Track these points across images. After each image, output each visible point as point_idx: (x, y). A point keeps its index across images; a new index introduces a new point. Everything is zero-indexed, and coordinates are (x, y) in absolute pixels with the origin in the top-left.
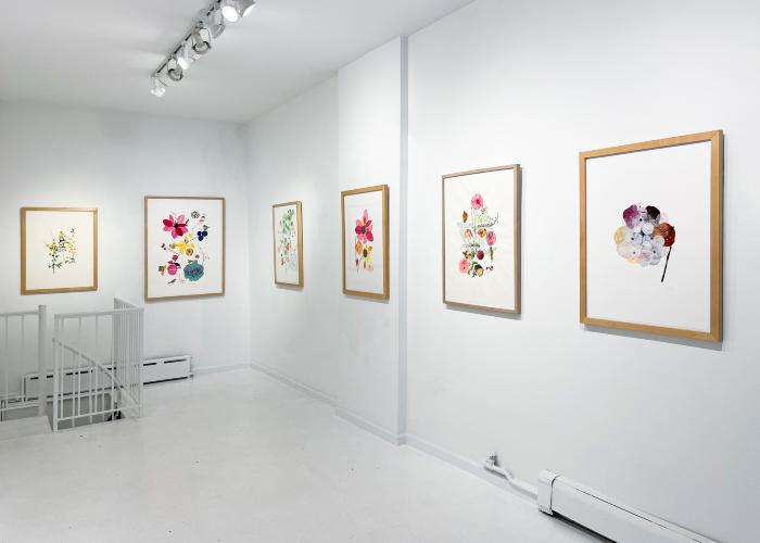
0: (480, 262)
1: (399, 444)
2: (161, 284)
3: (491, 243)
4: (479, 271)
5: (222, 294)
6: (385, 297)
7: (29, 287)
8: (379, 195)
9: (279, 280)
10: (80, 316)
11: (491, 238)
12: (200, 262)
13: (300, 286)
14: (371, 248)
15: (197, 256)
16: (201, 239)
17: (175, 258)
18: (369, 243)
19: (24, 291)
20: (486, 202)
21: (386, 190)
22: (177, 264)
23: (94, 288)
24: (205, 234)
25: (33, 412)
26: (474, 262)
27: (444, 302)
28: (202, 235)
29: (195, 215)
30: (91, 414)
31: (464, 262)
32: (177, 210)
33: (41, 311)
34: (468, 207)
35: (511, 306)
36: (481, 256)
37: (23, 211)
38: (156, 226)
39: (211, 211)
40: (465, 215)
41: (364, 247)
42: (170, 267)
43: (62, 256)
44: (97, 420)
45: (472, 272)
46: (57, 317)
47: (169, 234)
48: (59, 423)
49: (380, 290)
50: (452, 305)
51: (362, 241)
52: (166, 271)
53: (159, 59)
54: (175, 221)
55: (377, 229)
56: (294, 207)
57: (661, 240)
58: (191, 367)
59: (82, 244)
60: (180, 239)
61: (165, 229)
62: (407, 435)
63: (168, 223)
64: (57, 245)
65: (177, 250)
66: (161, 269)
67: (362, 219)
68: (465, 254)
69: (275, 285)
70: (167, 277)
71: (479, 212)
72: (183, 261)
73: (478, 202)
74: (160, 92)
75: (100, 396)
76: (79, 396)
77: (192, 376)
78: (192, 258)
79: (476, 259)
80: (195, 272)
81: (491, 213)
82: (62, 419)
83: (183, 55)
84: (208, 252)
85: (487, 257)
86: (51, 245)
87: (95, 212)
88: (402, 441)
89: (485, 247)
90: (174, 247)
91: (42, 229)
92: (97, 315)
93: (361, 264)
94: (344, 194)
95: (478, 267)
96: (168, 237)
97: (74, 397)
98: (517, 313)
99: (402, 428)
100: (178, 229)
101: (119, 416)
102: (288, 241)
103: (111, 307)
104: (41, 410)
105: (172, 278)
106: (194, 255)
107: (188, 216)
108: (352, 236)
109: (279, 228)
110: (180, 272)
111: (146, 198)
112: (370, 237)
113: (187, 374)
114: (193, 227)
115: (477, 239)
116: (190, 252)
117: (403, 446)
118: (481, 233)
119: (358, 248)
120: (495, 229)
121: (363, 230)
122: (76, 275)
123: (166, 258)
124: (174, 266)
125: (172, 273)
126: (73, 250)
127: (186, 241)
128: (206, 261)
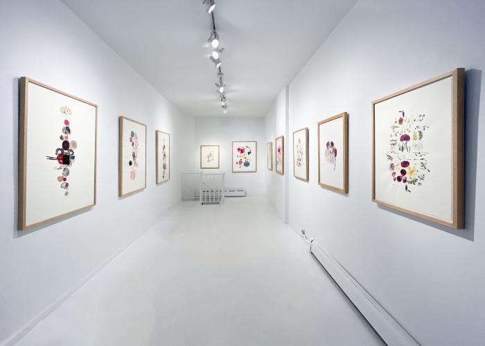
0: (300, 162)
2: (237, 168)
4: (300, 165)
5: (256, 171)
6: (283, 173)
7: (202, 167)
8: (281, 139)
9: (268, 168)
15: (248, 160)
17: (241, 160)
21: (283, 137)
23: (218, 168)
27: (294, 175)
28: (249, 153)
29: (247, 147)
31: (297, 162)
32: (242, 145)
36: (300, 160)
37: (201, 146)
38: (235, 150)
39: (252, 146)
40: (298, 146)
43: (211, 158)
49: (281, 171)
50: (297, 177)
52: (238, 164)
54: (241, 148)
56: (271, 144)
57: (334, 154)
58: (245, 193)
59: (215, 155)
60: (242, 154)
61: (238, 151)
62: (288, 221)
63: (239, 149)
68: (298, 159)
72: (243, 161)
73: (299, 141)
74: (225, 112)
77: (245, 196)
78: (246, 160)
80: (247, 164)
84: (251, 159)
86: (208, 155)
87: (219, 146)
88: (286, 223)
90: (241, 156)
91: (206, 151)
93: (279, 163)
94: (276, 139)
96: (239, 153)
100: (242, 151)
105: (240, 166)
107: (245, 147)
108: (277, 153)
110: (243, 164)
111: (233, 142)
114: (246, 151)
115: (300, 154)
116: (245, 158)
118: (300, 152)
120: (303, 151)
121: (279, 151)
122: (214, 164)
123: (238, 160)
124: (241, 162)
125: (240, 164)
126: (213, 157)
127: (244, 155)
128: (251, 161)
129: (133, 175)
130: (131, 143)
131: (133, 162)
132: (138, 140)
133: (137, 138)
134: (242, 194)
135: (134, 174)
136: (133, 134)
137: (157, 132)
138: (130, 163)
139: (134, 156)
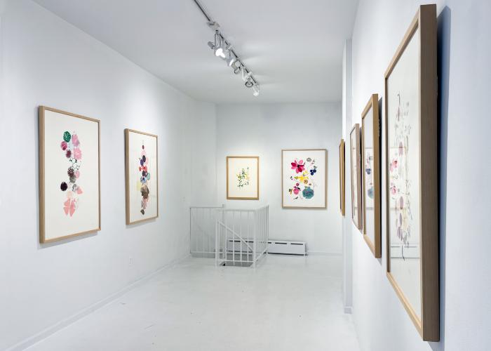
5: (325, 208)
12: (312, 188)
15: (310, 184)
16: (312, 174)
17: (298, 184)
19: (228, 197)
22: (299, 189)
23: (257, 199)
24: (315, 171)
28: (313, 172)
29: (309, 160)
32: (299, 157)
37: (227, 158)
38: (288, 166)
42: (295, 190)
43: (244, 181)
47: (294, 171)
52: (293, 192)
54: (298, 163)
58: (306, 249)
59: (252, 175)
60: (300, 174)
61: (292, 168)
63: (294, 165)
64: (241, 175)
65: (298, 180)
66: (290, 190)
70: (293, 195)
72: (302, 187)
77: (306, 255)
78: (307, 185)
80: (309, 193)
84: (317, 182)
86: (238, 175)
87: (258, 158)
90: (297, 178)
91: (236, 166)
100: (300, 168)
105: (296, 196)
106: (308, 183)
107: (305, 161)
110: (301, 193)
111: (282, 151)
113: (304, 253)
114: (308, 167)
116: (306, 182)
122: (250, 191)
123: (292, 184)
124: (297, 189)
125: (296, 193)
126: (248, 178)
127: (304, 175)
128: (315, 187)
129: (70, 208)
130: (65, 152)
131: (70, 186)
132: (81, 147)
133: (77, 143)
134: (301, 250)
135: (73, 206)
136: (67, 137)
137: (126, 132)
138: (64, 187)
139: (71, 174)
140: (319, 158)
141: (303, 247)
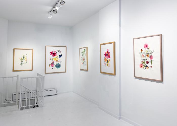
0: (147, 65)
1: (119, 119)
2: (49, 69)
3: (151, 59)
4: (147, 67)
5: (65, 72)
6: (114, 74)
7: (15, 70)
8: (112, 44)
9: (81, 69)
10: (27, 78)
11: (151, 57)
12: (60, 63)
13: (87, 70)
14: (109, 60)
15: (59, 62)
16: (60, 57)
17: (53, 62)
18: (109, 59)
19: (13, 71)
20: (149, 46)
21: (114, 43)
22: (54, 64)
23: (32, 70)
24: (61, 56)
25: (14, 104)
26: (145, 65)
27: (134, 76)
28: (60, 56)
29: (59, 51)
30: (30, 106)
31: (141, 65)
32: (54, 49)
33: (17, 76)
34: (143, 48)
35: (159, 79)
36: (148, 63)
37: (14, 49)
38: (48, 54)
40: (142, 50)
41: (107, 59)
43: (24, 61)
44: (31, 107)
45: (144, 68)
46: (21, 78)
47: (52, 56)
48: (21, 108)
49: (113, 73)
50: (138, 78)
51: (107, 58)
52: (51, 66)
53: (50, 8)
54: (53, 52)
55: (112, 55)
56: (85, 49)
58: (57, 92)
59: (29, 58)
60: (54, 57)
61: (51, 55)
62: (122, 116)
63: (51, 53)
64: (23, 58)
65: (54, 60)
66: (49, 65)
67: (106, 52)
68: (142, 62)
69: (80, 70)
71: (147, 49)
73: (146, 46)
75: (32, 99)
76: (27, 99)
77: (57, 94)
78: (58, 62)
79: (146, 64)
80: (58, 66)
81: (151, 49)
82: (22, 107)
83: (57, 6)
84: (62, 61)
85: (150, 63)
86: (21, 58)
87: (33, 50)
89: (149, 60)
90: (53, 59)
91: (19, 54)
92: (32, 78)
93: (106, 64)
94: (101, 45)
95: (147, 66)
96: (51, 56)
97: (25, 99)
98: (161, 81)
99: (120, 114)
100: (54, 54)
101: (37, 106)
102: (84, 58)
103: (36, 76)
104: (16, 104)
105: (52, 67)
106: (58, 61)
107: (57, 51)
108: (103, 57)
109: (81, 54)
110: (54, 66)
111: (46, 46)
112: (109, 57)
114: (58, 54)
115: (146, 58)
116: (57, 61)
117: (120, 120)
118: (148, 56)
119: (105, 60)
120: (153, 54)
121: (107, 55)
122: (27, 67)
123: (51, 62)
124: (53, 64)
125: (52, 66)
126: (26, 60)
127: (56, 58)
128: (61, 63)
140: (63, 50)
141: (55, 91)
